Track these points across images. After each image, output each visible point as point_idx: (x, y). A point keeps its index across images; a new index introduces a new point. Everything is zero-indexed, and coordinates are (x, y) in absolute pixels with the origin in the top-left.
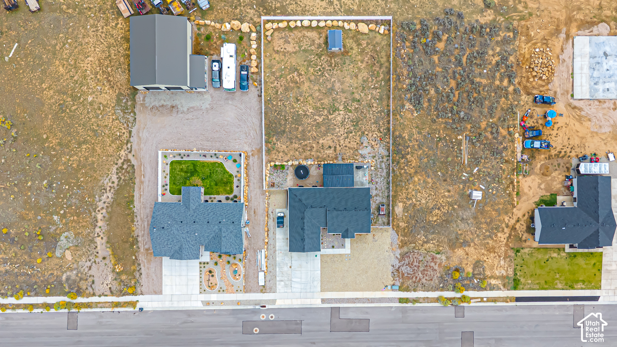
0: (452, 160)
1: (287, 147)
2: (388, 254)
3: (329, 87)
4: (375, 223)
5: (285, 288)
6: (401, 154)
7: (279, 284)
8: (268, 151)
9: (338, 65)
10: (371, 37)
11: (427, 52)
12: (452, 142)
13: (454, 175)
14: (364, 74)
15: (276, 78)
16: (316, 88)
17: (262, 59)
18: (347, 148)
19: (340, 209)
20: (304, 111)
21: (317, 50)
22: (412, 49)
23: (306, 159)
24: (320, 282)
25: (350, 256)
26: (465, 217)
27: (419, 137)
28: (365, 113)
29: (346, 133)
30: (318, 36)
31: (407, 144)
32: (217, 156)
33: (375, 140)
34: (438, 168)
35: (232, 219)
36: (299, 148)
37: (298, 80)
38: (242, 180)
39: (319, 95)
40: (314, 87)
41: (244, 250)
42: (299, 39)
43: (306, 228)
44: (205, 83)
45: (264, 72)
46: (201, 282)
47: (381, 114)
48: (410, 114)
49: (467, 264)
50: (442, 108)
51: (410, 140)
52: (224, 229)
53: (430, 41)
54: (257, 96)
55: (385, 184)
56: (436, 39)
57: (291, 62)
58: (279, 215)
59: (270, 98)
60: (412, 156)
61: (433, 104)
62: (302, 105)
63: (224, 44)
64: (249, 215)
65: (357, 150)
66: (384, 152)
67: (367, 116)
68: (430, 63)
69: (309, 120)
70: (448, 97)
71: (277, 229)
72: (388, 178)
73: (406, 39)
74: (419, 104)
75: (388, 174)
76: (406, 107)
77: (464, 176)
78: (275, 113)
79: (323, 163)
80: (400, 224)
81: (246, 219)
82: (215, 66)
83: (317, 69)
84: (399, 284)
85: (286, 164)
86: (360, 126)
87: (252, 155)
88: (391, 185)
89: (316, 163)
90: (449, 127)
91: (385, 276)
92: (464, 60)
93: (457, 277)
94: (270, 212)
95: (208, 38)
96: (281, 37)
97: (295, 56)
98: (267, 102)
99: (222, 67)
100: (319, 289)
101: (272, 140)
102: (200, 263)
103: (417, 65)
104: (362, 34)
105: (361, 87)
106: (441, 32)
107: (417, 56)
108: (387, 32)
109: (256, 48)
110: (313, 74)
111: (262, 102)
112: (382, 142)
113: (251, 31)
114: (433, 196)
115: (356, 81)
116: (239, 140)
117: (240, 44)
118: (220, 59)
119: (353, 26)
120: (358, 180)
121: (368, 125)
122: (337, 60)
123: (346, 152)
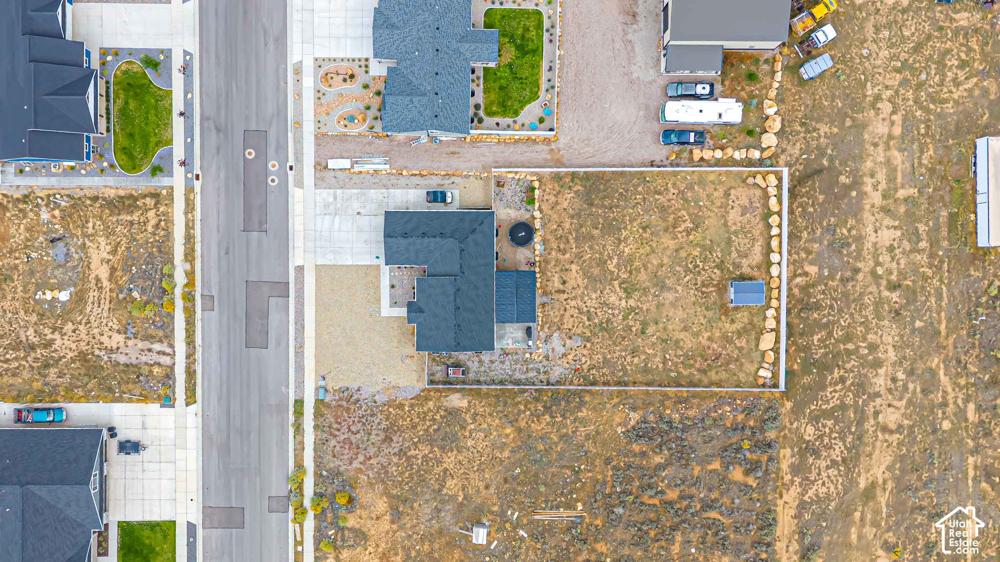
0: (541, 493)
1: (565, 209)
2: (380, 380)
3: (667, 281)
4: (434, 360)
5: (323, 204)
6: (552, 405)
7: (329, 194)
8: (558, 177)
9: (705, 297)
10: (753, 355)
11: (726, 451)
12: (571, 493)
13: (514, 496)
14: (689, 342)
15: (683, 192)
16: (666, 260)
17: (716, 169)
18: (562, 312)
19: (458, 300)
20: (626, 239)
21: (731, 261)
22: (732, 425)
23: (544, 241)
24: (332, 264)
25: (377, 315)
26: (443, 514)
27: (581, 435)
28: (623, 342)
29: (588, 311)
30: (754, 263)
31: (568, 415)
32: (550, 90)
33: (575, 361)
34: (527, 469)
35: (441, 114)
36: (563, 229)
37: (680, 229)
38: (509, 132)
39: (652, 264)
40: (667, 255)
41: (389, 134)
42: (749, 232)
43: (426, 240)
44: (674, 71)
45: (694, 172)
46: (335, 60)
47: (620, 371)
48: (619, 421)
49: (361, 518)
50: (631, 476)
51: (575, 420)
52: (425, 100)
53: (745, 456)
54: (652, 159)
55: (501, 376)
56: (748, 466)
57: (709, 217)
58: (449, 195)
59: (648, 182)
60: (548, 424)
61: (638, 461)
62: (636, 236)
63: (740, 104)
64: (449, 143)
65: (559, 329)
66: (555, 375)
67: (617, 346)
68: (707, 455)
69: (610, 248)
70: (650, 486)
71: (425, 191)
72: (511, 382)
73: (749, 414)
74: (637, 436)
75: (517, 382)
76: (632, 415)
77: (513, 514)
78: (623, 189)
79: (537, 270)
80: (431, 403)
81: (441, 138)
82: (704, 88)
83: (698, 261)
84: (327, 400)
85: (536, 208)
86: (601, 334)
87: (552, 150)
88: (499, 387)
89: (537, 259)
90: (598, 487)
91: (341, 377)
92: (713, 514)
93: (338, 500)
94: (453, 179)
95: (751, 77)
96: (753, 200)
97: (720, 224)
98: (642, 176)
99: (702, 99)
100: (320, 262)
101: (576, 184)
102: (367, 60)
103: (705, 434)
104: (758, 340)
105: (666, 337)
106: (760, 474)
107: (719, 433)
108: (761, 381)
109: (734, 159)
110: (689, 255)
111: (641, 167)
112: (573, 372)
113: (763, 150)
114: (480, 460)
115: (676, 328)
116: (577, 127)
117: (740, 132)
118: (715, 97)
119: (771, 324)
120: (508, 329)
121: (601, 348)
122: (713, 296)
123: (556, 310)
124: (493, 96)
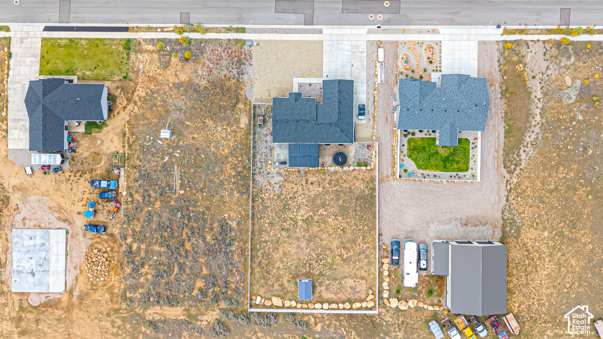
0: (190, 170)
1: (354, 184)
2: (256, 77)
3: (312, 243)
4: (268, 108)
5: (358, 45)
6: (241, 176)
7: (364, 48)
8: (373, 180)
9: (303, 265)
10: (269, 293)
11: (213, 278)
12: (190, 187)
13: (188, 154)
14: (277, 256)
15: (364, 252)
16: (325, 242)
17: (377, 272)
18: (295, 182)
19: (303, 121)
20: (337, 219)
21: (324, 280)
22: (228, 281)
23: (336, 172)
24: (324, 50)
25: (294, 76)
26: (178, 113)
27: (223, 193)
28: (277, 217)
29: (295, 197)
30: (323, 294)
31: (235, 185)
32: (423, 176)
33: (266, 190)
34: (204, 161)
35: (409, 113)
36: (343, 183)
37: (342, 251)
38: (399, 152)
39: (323, 234)
40: (327, 243)
41: (398, 83)
42: (341, 291)
43: (337, 104)
44: (434, 248)
45: (376, 259)
46: (440, 52)
47: (261, 216)
48: (231, 215)
49: (176, 65)
50: (199, 222)
51: (232, 189)
52: (417, 103)
53: (210, 288)
54: (383, 235)
55: (258, 146)
56: (204, 290)
57: (349, 268)
58: (363, 117)
59: (370, 232)
60: (230, 174)
61: (208, 226)
62: (338, 225)
63: (415, 286)
64: (393, 118)
65: (285, 181)
66: (258, 178)
67: (275, 214)
68: (211, 266)
69: (332, 210)
70: (193, 233)
71: (365, 104)
72: (254, 152)
73: (235, 291)
74: (223, 225)
75: (254, 156)
76: (235, 223)
77: (178, 153)
78: (366, 218)
79: (319, 168)
80: (243, 106)
81: (395, 113)
82: (424, 265)
83: (324, 261)
84: (245, 46)
85: (355, 168)
86: (282, 205)
87: (388, 177)
88: (252, 145)
89: (326, 168)
90: (193, 203)
91: (259, 54)
92: (176, 270)
93: (187, 52)
94: (372, 120)
95: (430, 292)
96: (359, 293)
97: (345, 274)
98: (373, 229)
99: (417, 264)
100: (325, 43)
101: (369, 191)
102: (440, 71)
103: (223, 265)
104: (278, 296)
105: (280, 243)
106: (200, 297)
107: (224, 273)
108: (254, 298)
109: (383, 282)
110: (327, 256)
111: (379, 228)
112: (260, 188)
113: (388, 299)
114: (209, 134)
115: (285, 249)
116: (401, 191)
117: (399, 286)
118: (419, 271)
119: (287, 303)
120: (285, 151)
121: (274, 205)
122: (303, 270)
123: (296, 179)
124: (419, 143)
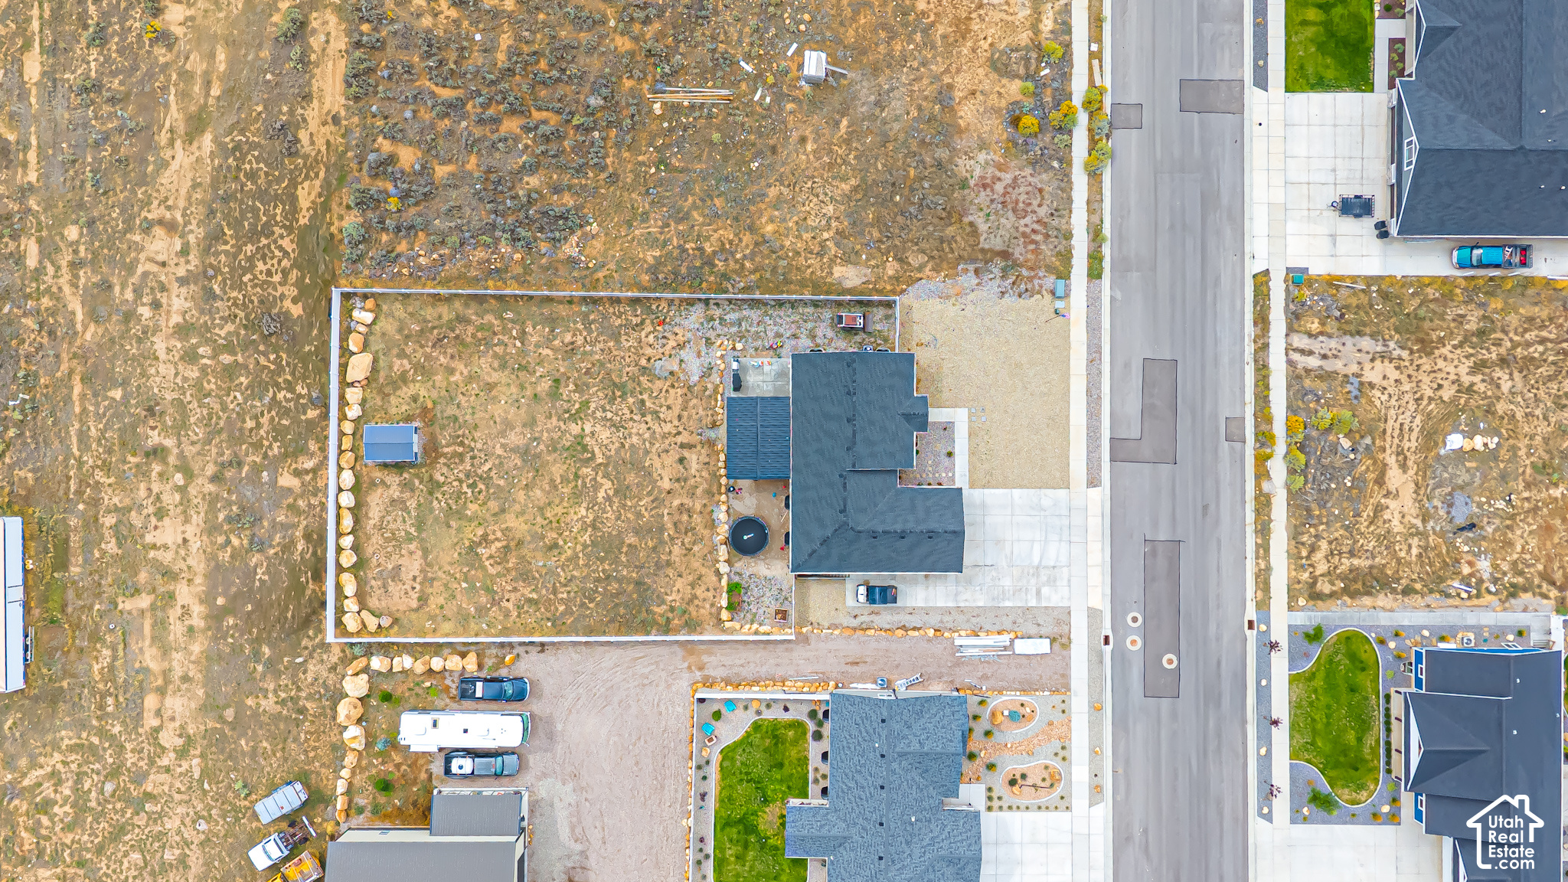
0: (718, 130)
1: (680, 576)
2: (970, 308)
3: (519, 462)
4: (886, 340)
5: (1058, 583)
6: (701, 268)
7: (1049, 599)
8: (692, 626)
9: (458, 437)
10: (383, 346)
11: (425, 194)
12: (671, 130)
14: (484, 365)
15: (494, 602)
16: (521, 496)
17: (441, 640)
18: (685, 414)
19: (850, 434)
20: (584, 529)
21: (417, 494)
22: (416, 235)
23: (712, 525)
24: (1043, 490)
25: (973, 410)
26: (872, 98)
27: (656, 220)
28: (589, 366)
29: (643, 415)
30: (380, 491)
31: (676, 253)
32: (703, 763)
33: (664, 337)
34: (741, 168)
35: (875, 725)
36: (683, 544)
37: (498, 545)
38: (768, 696)
39: (543, 490)
40: (520, 503)
41: (955, 694)
42: (387, 540)
43: (898, 527)
44: (507, 794)
45: (476, 635)
46: (1040, 808)
47: (594, 321)
48: (594, 242)
49: (1000, 94)
50: (576, 155)
51: (665, 243)
52: (901, 747)
53: (396, 186)
54: (541, 655)
55: (782, 314)
56: (390, 169)
57: (451, 564)
58: (862, 598)
59: (548, 619)
60: (708, 238)
61: (566, 179)
62: (567, 533)
63: (402, 743)
64: (862, 679)
65: (690, 388)
66: (697, 313)
67: (598, 361)
68: (456, 187)
69: (609, 515)
70: (547, 139)
71: (899, 603)
72: (766, 304)
73: (389, 252)
74: (567, 219)
75: (755, 304)
76: (574, 252)
77: (763, 97)
78: (589, 608)
79: (724, 481)
80: (891, 272)
81: (874, 686)
82: (461, 767)
83: (470, 494)
84: (1052, 278)
85: (725, 577)
86: (624, 380)
87: (701, 669)
88: (785, 296)
89: (723, 498)
90: (628, 138)
91: (1030, 314)
92: (446, 94)
93: (1035, 121)
94: (855, 623)
95: (386, 786)
96: (382, 590)
97: (435, 553)
98: (558, 628)
99: (464, 750)
100: (1062, 493)
101: (662, 616)
102: (989, 809)
103: (459, 221)
104: (374, 369)
105: (520, 374)
106: (372, 157)
107: (437, 222)
108: (370, 303)
109: (412, 656)
110: (485, 503)
111: (559, 643)
112: (668, 320)
113: (366, 670)
114: (814, 182)
115: (504, 389)
116: (661, 705)
117: (400, 700)
118: (443, 754)
119: (354, 395)
120: (770, 388)
121: (623, 358)
122: (445, 439)
123: (695, 417)
124: (793, 753)
